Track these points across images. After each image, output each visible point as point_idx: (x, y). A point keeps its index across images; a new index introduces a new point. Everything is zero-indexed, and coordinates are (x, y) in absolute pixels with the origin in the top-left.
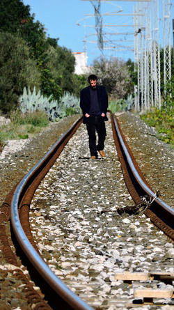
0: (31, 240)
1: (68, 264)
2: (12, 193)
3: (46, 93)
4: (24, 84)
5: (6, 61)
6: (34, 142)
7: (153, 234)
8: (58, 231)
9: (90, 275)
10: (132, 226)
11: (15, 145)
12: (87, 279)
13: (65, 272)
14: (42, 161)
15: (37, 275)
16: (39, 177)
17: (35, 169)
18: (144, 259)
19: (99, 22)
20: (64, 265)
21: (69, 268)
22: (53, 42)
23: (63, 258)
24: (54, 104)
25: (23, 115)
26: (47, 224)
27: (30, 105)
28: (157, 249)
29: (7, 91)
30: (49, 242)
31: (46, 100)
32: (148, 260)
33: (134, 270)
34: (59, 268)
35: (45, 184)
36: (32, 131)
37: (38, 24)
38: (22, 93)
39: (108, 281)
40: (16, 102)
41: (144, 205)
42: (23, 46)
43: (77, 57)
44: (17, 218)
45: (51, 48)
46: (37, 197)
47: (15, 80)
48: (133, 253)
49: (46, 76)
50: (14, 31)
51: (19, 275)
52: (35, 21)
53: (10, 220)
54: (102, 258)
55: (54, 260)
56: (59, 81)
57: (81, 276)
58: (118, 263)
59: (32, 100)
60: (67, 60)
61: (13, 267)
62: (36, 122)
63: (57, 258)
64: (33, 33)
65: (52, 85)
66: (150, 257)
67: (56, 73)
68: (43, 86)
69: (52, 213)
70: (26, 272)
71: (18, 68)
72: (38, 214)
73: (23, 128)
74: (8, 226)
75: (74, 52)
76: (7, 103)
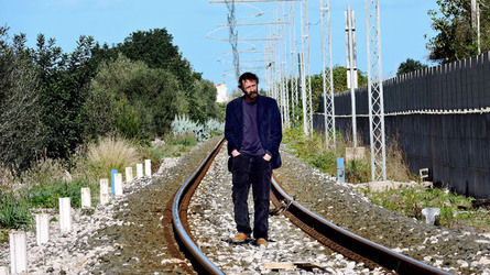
0: (192, 238)
1: (224, 257)
2: (172, 201)
3: (193, 119)
4: (176, 112)
5: (159, 92)
6: (187, 159)
7: (292, 231)
8: (212, 231)
9: (243, 265)
10: (274, 225)
11: (169, 162)
12: (241, 269)
13: (222, 264)
14: (194, 174)
15: (198, 265)
16: (193, 187)
17: (189, 180)
18: (286, 251)
19: (236, 58)
20: (220, 258)
21: (225, 260)
22: (198, 76)
23: (219, 253)
24: (201, 127)
25: (175, 138)
26: (203, 225)
27: (180, 129)
28: (297, 243)
29: (162, 117)
30: (206, 240)
31: (194, 124)
32: (290, 252)
33: (280, 260)
34: (217, 260)
35: (198, 193)
36: (183, 150)
37: (185, 61)
38: (173, 119)
39: (258, 270)
40: (169, 127)
41: (283, 207)
42: (173, 80)
43: (218, 88)
44: (178, 220)
45: (197, 81)
46: (193, 204)
47: (168, 109)
48: (277, 247)
49: (193, 104)
50: (165, 67)
51: (184, 266)
52: (182, 59)
53: (172, 222)
54: (252, 252)
55: (212, 254)
56: (204, 108)
57: (235, 267)
58: (266, 255)
59: (182, 125)
60: (210, 91)
61: (179, 261)
62: (186, 143)
63: (214, 252)
64: (181, 69)
65: (198, 112)
66: (292, 249)
67: (201, 102)
68: (191, 112)
69: (206, 216)
70: (190, 264)
71: (171, 98)
72: (195, 217)
73: (176, 148)
74: (171, 227)
75: (216, 84)
76: (161, 127)
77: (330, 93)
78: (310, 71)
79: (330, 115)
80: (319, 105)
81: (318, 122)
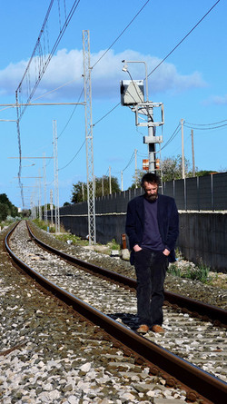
0: (9, 247)
1: (17, 252)
2: (5, 237)
3: (12, 216)
4: (8, 214)
5: (4, 209)
6: (10, 226)
7: (35, 246)
9: (22, 254)
10: (31, 244)
11: (6, 227)
13: (17, 254)
14: (11, 230)
15: (11, 255)
17: (10, 232)
22: (13, 206)
24: (14, 218)
25: (7, 221)
26: (13, 244)
28: (36, 249)
29: (4, 216)
30: (13, 248)
31: (12, 218)
32: (34, 251)
33: (31, 253)
34: (15, 253)
35: (12, 235)
36: (9, 224)
38: (7, 216)
39: (26, 255)
40: (6, 218)
41: (33, 239)
42: (7, 206)
44: (6, 242)
46: (11, 238)
47: (6, 214)
48: (31, 249)
50: (5, 203)
51: (7, 255)
52: (9, 201)
55: (14, 251)
56: (15, 214)
57: (20, 255)
59: (9, 218)
60: (16, 209)
61: (6, 253)
62: (10, 222)
64: (9, 203)
65: (13, 214)
67: (14, 212)
69: (14, 241)
71: (6, 211)
72: (11, 241)
73: (7, 224)
74: (4, 244)
75: (18, 208)
76: (4, 218)
77: (46, 211)
78: (41, 205)
79: (46, 216)
80: (43, 213)
81: (43, 217)
